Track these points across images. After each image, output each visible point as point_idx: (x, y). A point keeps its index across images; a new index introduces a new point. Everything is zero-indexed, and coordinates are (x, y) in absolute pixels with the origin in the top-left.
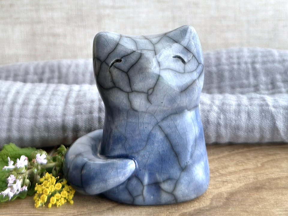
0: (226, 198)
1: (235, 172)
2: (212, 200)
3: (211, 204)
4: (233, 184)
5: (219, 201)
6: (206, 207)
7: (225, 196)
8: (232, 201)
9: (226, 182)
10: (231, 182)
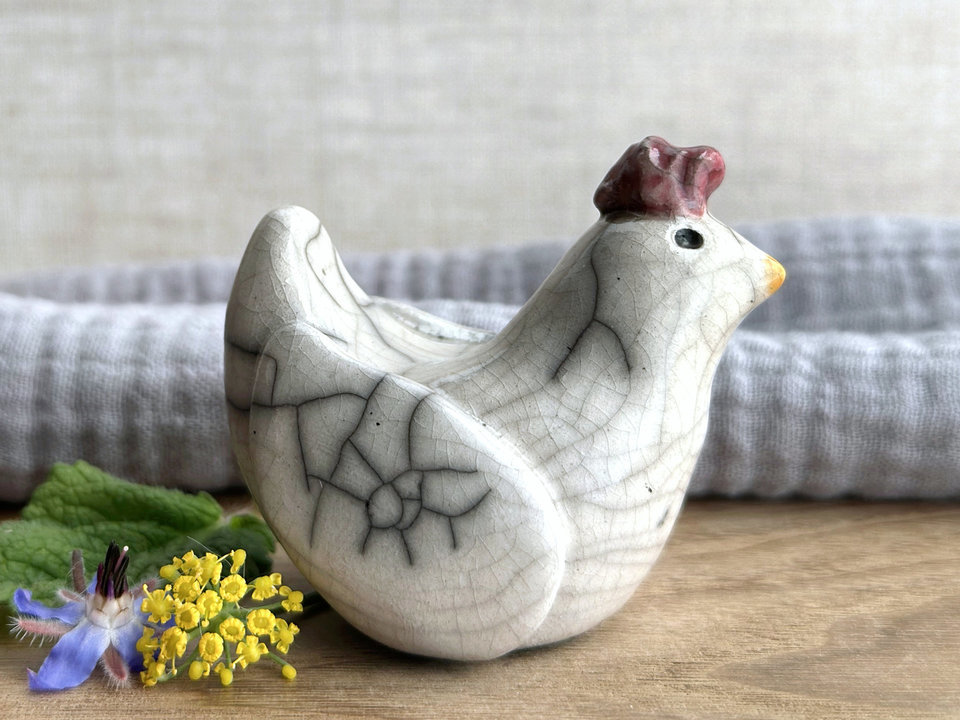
0: (884, 631)
1: (893, 570)
2: (829, 633)
3: (829, 644)
4: (895, 597)
5: (858, 637)
6: (816, 651)
7: (878, 625)
8: (910, 637)
9: (868, 591)
10: (886, 591)
